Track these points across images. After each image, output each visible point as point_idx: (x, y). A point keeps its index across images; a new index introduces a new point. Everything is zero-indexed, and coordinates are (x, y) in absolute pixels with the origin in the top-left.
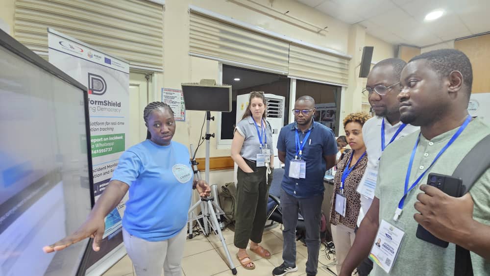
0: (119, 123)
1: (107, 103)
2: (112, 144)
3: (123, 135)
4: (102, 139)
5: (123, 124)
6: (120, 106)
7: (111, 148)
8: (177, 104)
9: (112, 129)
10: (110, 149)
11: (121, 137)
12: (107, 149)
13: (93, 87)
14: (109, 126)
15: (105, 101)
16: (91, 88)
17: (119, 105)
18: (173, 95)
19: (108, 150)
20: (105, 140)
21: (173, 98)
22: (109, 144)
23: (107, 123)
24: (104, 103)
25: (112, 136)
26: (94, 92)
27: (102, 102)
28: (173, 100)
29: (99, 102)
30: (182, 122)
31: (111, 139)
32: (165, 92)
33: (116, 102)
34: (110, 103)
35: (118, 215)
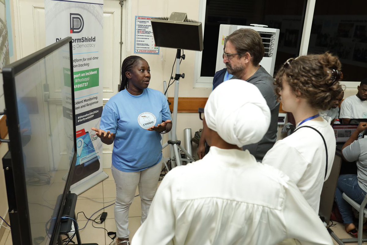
0: (94, 58)
1: (84, 39)
2: (88, 79)
3: (97, 70)
4: (80, 74)
5: (97, 58)
6: (95, 41)
7: (87, 83)
9: (88, 65)
10: (86, 84)
11: (96, 72)
12: (84, 84)
13: (73, 27)
14: (85, 62)
15: (82, 38)
16: (72, 27)
17: (94, 39)
18: (147, 24)
19: (85, 85)
20: (82, 75)
21: (147, 27)
22: (86, 79)
23: (84, 60)
24: (82, 40)
25: (88, 71)
26: (75, 31)
27: (80, 39)
30: (156, 55)
31: (87, 74)
32: (139, 20)
33: (92, 37)
34: (87, 39)
35: (92, 146)
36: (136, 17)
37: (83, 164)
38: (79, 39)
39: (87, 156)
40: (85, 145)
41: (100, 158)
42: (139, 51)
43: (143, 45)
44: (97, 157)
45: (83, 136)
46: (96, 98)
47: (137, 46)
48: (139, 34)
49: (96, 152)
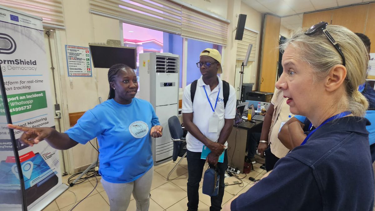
0: (37, 81)
1: (19, 61)
2: (31, 102)
4: (18, 97)
6: (36, 64)
7: (31, 106)
8: (82, 61)
10: (29, 107)
11: (42, 95)
12: (25, 107)
15: (16, 60)
17: (35, 63)
18: (78, 52)
19: (27, 107)
20: (21, 98)
21: (78, 54)
22: (28, 102)
23: (22, 82)
24: (15, 62)
27: (13, 61)
28: (78, 57)
29: (8, 61)
30: (90, 78)
31: (28, 97)
32: (69, 49)
33: (31, 61)
34: (23, 61)
35: (46, 164)
36: (66, 46)
37: (36, 185)
38: (10, 61)
39: (40, 176)
40: (36, 166)
41: (57, 173)
42: (72, 74)
43: (76, 69)
44: (54, 173)
45: (32, 158)
46: (46, 119)
47: (70, 70)
48: (71, 60)
49: (52, 169)
